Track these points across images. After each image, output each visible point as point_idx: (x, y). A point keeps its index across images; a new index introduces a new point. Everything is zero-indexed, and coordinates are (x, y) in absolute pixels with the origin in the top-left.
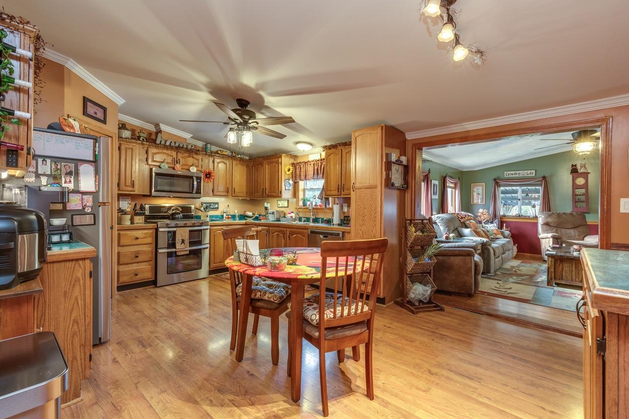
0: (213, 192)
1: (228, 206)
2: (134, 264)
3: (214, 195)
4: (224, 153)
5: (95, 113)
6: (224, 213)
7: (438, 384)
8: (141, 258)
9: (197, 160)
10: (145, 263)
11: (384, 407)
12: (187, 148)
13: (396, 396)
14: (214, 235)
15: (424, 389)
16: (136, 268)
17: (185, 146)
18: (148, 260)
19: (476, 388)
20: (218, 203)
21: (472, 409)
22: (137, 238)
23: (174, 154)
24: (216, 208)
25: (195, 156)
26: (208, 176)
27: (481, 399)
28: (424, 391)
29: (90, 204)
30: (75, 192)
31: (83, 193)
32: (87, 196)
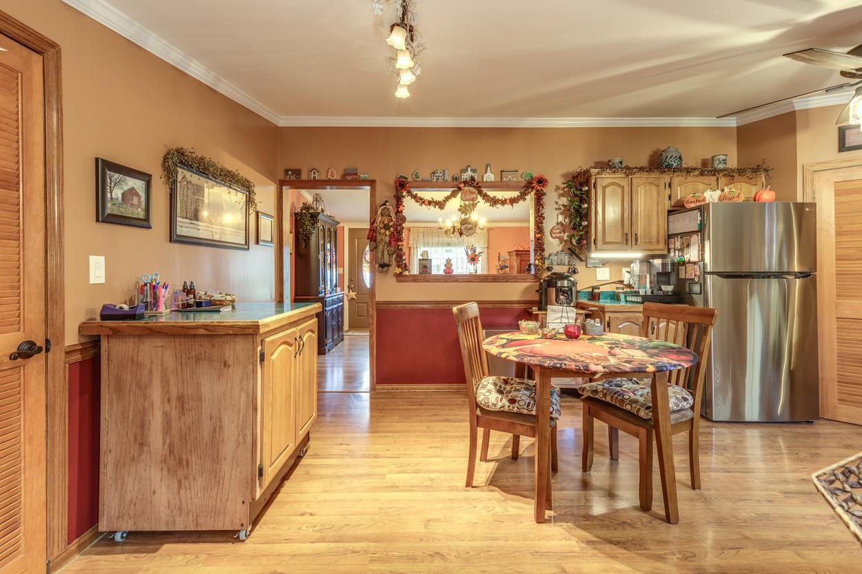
7: (421, 540)
11: (451, 486)
13: (450, 500)
15: (431, 523)
19: (372, 561)
21: (373, 525)
27: (364, 545)
28: (430, 520)
29: (698, 273)
30: (689, 262)
31: (695, 263)
32: (696, 266)
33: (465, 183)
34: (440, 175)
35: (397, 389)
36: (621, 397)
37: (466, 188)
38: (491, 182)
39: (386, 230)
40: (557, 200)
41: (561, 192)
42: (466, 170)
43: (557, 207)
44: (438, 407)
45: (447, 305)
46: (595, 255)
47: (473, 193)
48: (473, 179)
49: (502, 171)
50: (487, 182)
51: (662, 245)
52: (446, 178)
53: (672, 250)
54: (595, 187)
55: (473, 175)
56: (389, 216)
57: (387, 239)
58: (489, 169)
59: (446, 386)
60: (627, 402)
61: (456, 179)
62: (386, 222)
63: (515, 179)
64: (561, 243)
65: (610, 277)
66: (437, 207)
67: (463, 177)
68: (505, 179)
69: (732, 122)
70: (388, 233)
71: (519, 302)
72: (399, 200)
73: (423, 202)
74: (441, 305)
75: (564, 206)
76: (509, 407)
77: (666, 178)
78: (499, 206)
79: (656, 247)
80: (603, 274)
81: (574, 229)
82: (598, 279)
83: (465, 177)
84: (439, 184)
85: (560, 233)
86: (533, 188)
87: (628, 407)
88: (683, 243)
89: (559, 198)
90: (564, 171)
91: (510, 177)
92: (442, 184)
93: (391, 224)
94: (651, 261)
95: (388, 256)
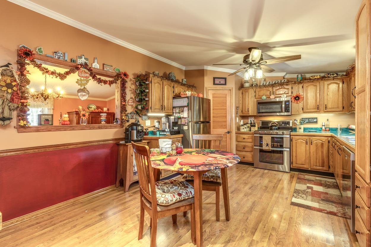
0: (303, 110)
1: (328, 120)
2: (244, 152)
3: (304, 112)
4: (316, 77)
5: (220, 82)
6: (323, 126)
8: (246, 149)
9: (287, 89)
10: (249, 153)
12: (278, 83)
14: (296, 142)
16: (244, 154)
17: (279, 82)
18: (250, 151)
20: (316, 118)
22: (244, 139)
23: (270, 89)
24: (314, 122)
25: (285, 87)
26: (297, 99)
29: (187, 122)
30: (183, 118)
31: (185, 118)
32: (186, 119)
33: (81, 65)
34: (61, 55)
35: (17, 221)
36: (206, 176)
37: (81, 69)
38: (97, 69)
39: (8, 88)
40: (131, 86)
41: (132, 82)
42: (81, 58)
43: (131, 89)
44: (70, 220)
45: (66, 147)
46: (150, 114)
47: (87, 73)
48: (86, 64)
49: (104, 64)
50: (94, 68)
51: (171, 111)
52: (66, 58)
53: (175, 113)
54: (151, 83)
55: (86, 61)
56: (12, 76)
57: (9, 96)
58: (96, 61)
59: (65, 202)
60: (210, 177)
61: (74, 61)
62: (8, 81)
63: (111, 70)
64: (132, 108)
65: (151, 125)
66: (58, 77)
67: (78, 61)
68: (105, 69)
69: (184, 68)
70: (10, 91)
71: (113, 140)
72: (22, 66)
73: (47, 72)
74: (61, 147)
75: (133, 89)
76: (179, 198)
77: (172, 84)
78: (102, 84)
79: (169, 112)
80: (148, 123)
81: (139, 101)
82: (146, 126)
83: (80, 62)
84: (59, 61)
85: (132, 103)
86: (121, 77)
87: (212, 180)
88: (180, 110)
89: (131, 85)
90: (134, 72)
91: (108, 68)
92: (63, 62)
93: (14, 84)
94: (169, 117)
95: (9, 111)
